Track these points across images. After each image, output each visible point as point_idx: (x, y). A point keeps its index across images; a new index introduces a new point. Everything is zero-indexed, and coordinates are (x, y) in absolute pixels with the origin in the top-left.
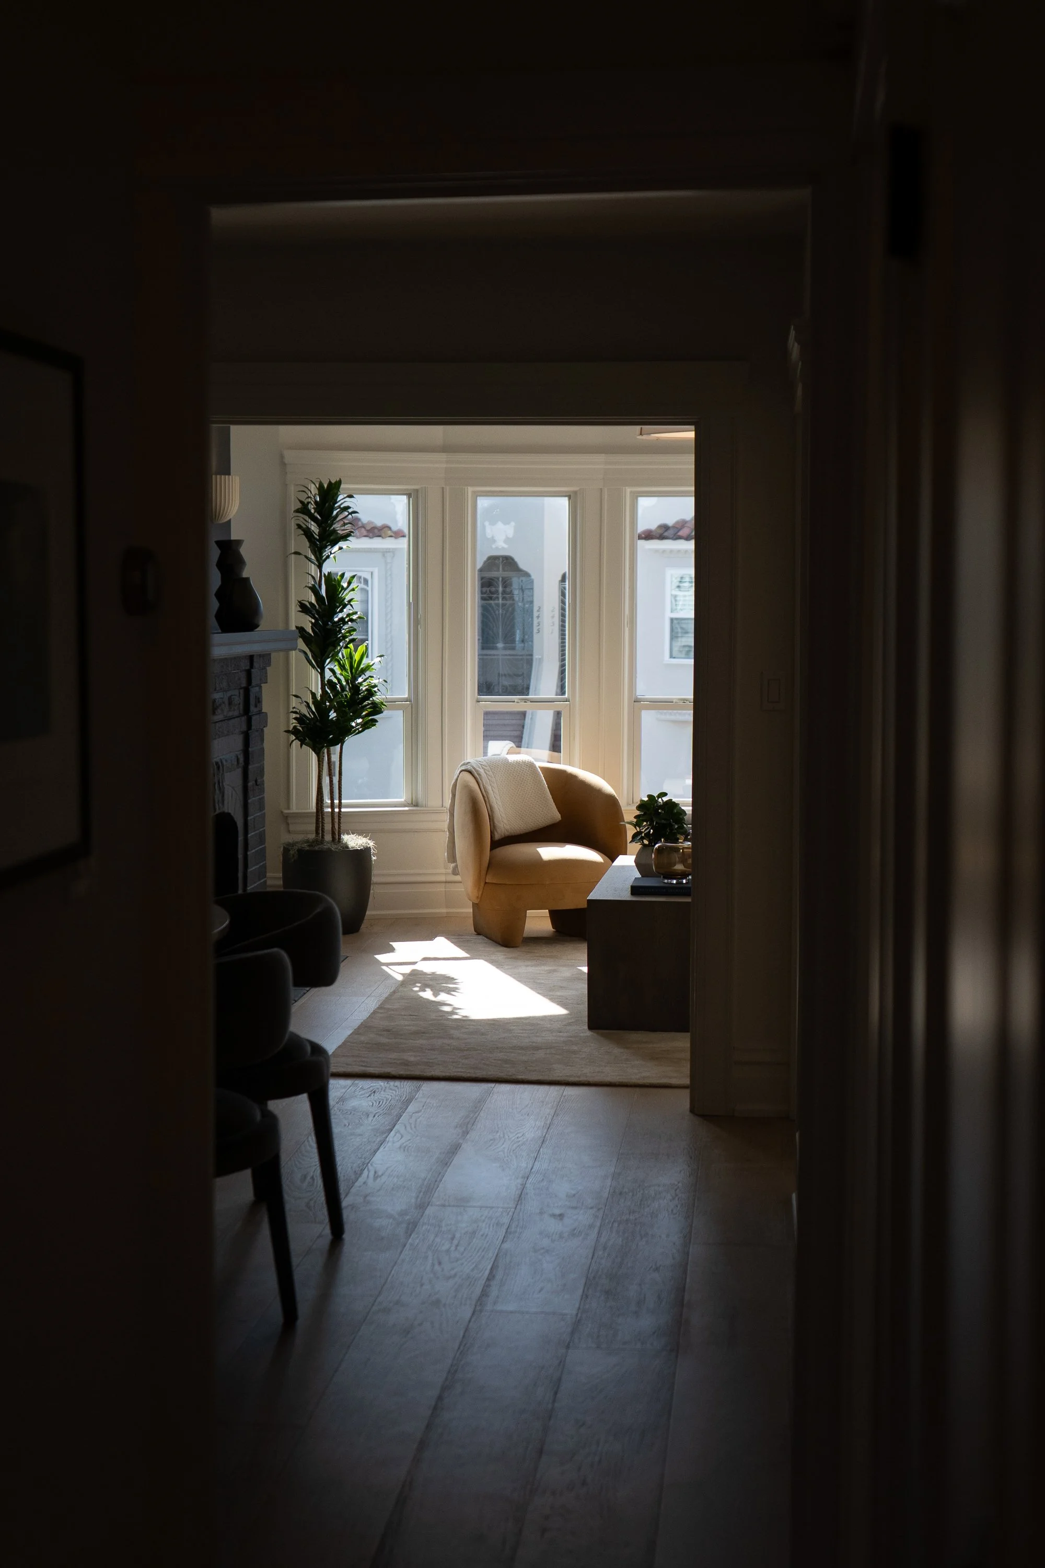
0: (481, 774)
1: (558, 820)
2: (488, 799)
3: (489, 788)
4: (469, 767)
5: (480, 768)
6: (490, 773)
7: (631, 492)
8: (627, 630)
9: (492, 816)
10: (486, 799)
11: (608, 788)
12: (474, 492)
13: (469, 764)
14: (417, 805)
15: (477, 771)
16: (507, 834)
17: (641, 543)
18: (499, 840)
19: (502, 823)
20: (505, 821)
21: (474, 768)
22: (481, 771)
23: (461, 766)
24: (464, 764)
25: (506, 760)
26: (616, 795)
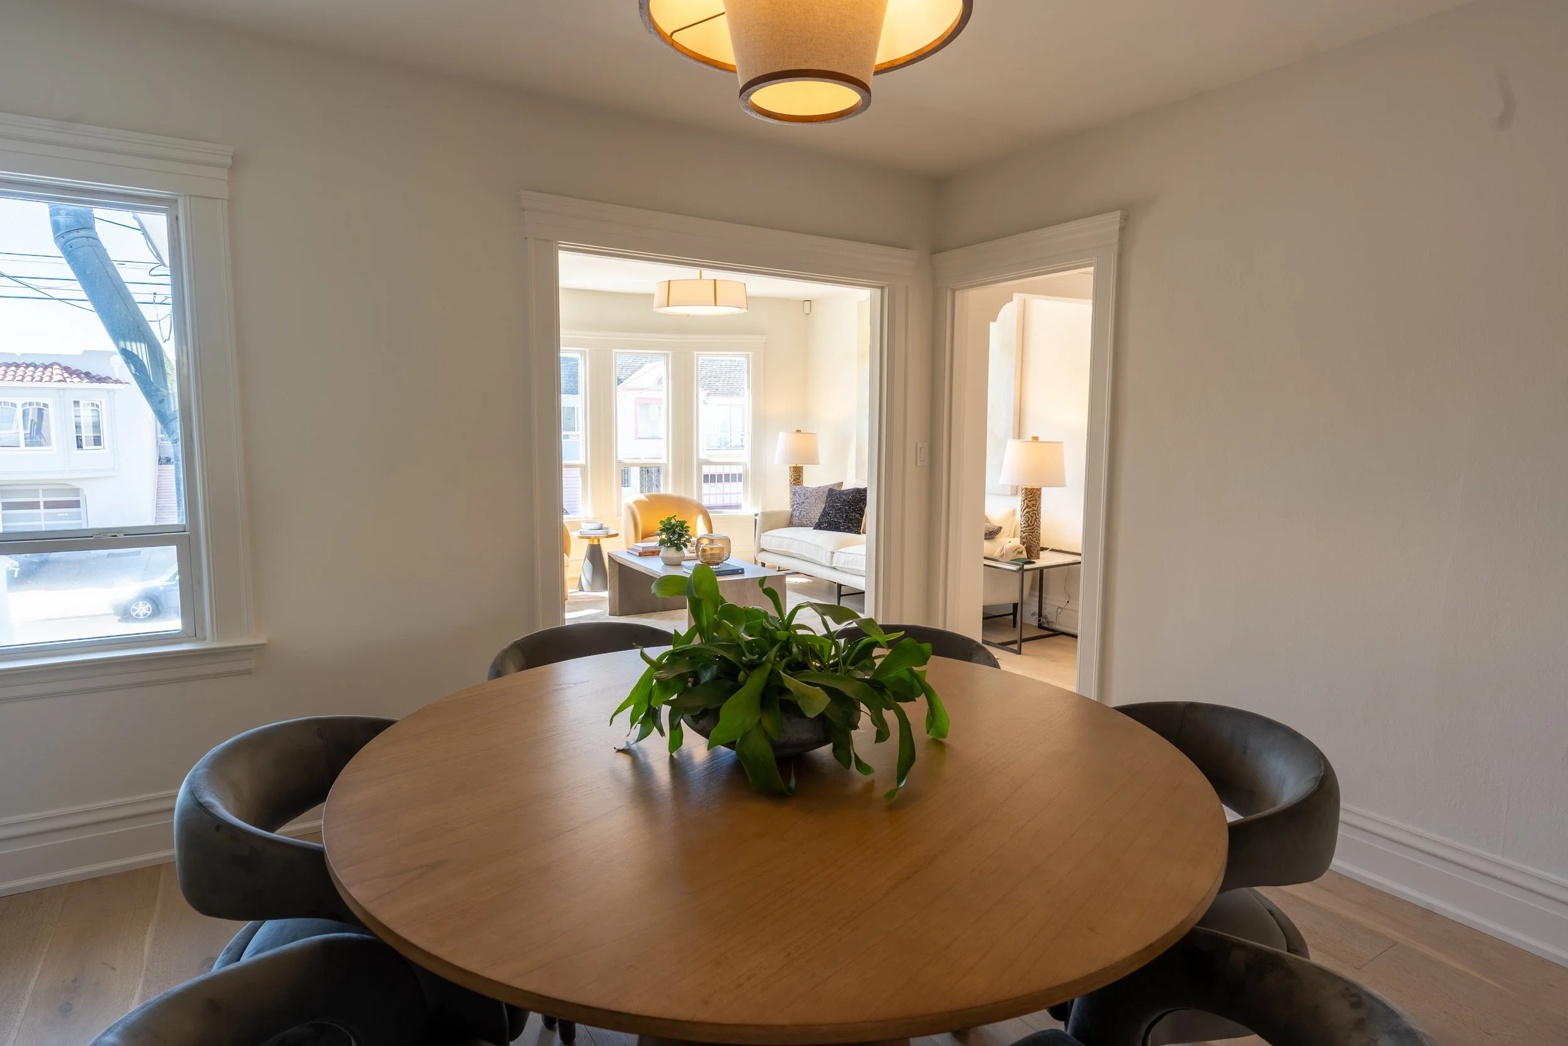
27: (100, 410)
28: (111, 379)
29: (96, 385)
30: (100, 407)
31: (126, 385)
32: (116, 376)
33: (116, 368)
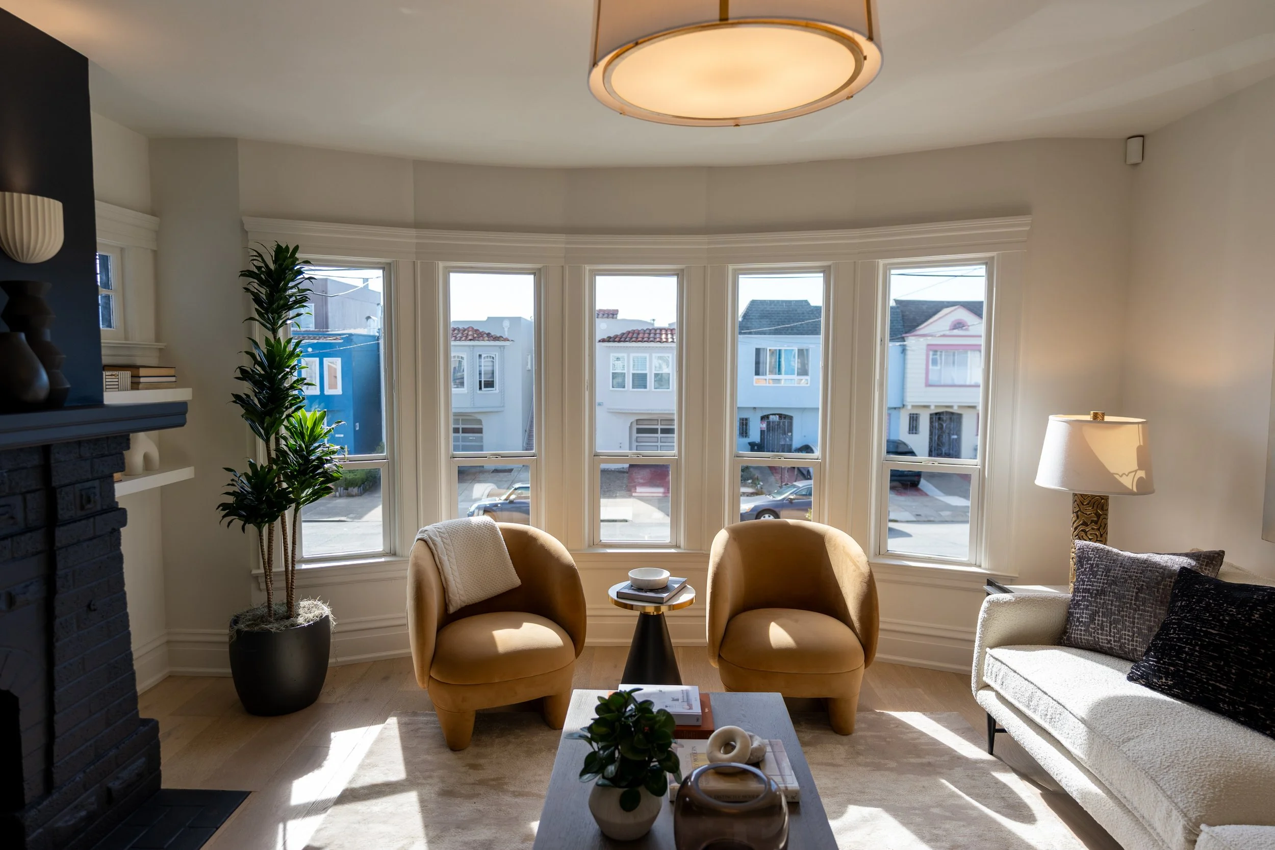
0: (437, 543)
1: (518, 586)
2: (443, 571)
3: (445, 558)
4: (425, 536)
5: (437, 537)
6: (448, 541)
7: (590, 270)
8: (587, 393)
9: (447, 587)
10: (441, 571)
11: (567, 556)
12: (446, 268)
13: (426, 532)
14: (395, 554)
15: (433, 541)
16: (463, 605)
18: (455, 613)
19: (458, 595)
20: (461, 592)
21: (430, 538)
22: (438, 540)
23: (420, 533)
24: (422, 532)
25: (469, 523)
26: (575, 565)
28: (502, 337)
29: (492, 343)
30: (494, 358)
31: (512, 342)
32: (506, 335)
33: (506, 329)
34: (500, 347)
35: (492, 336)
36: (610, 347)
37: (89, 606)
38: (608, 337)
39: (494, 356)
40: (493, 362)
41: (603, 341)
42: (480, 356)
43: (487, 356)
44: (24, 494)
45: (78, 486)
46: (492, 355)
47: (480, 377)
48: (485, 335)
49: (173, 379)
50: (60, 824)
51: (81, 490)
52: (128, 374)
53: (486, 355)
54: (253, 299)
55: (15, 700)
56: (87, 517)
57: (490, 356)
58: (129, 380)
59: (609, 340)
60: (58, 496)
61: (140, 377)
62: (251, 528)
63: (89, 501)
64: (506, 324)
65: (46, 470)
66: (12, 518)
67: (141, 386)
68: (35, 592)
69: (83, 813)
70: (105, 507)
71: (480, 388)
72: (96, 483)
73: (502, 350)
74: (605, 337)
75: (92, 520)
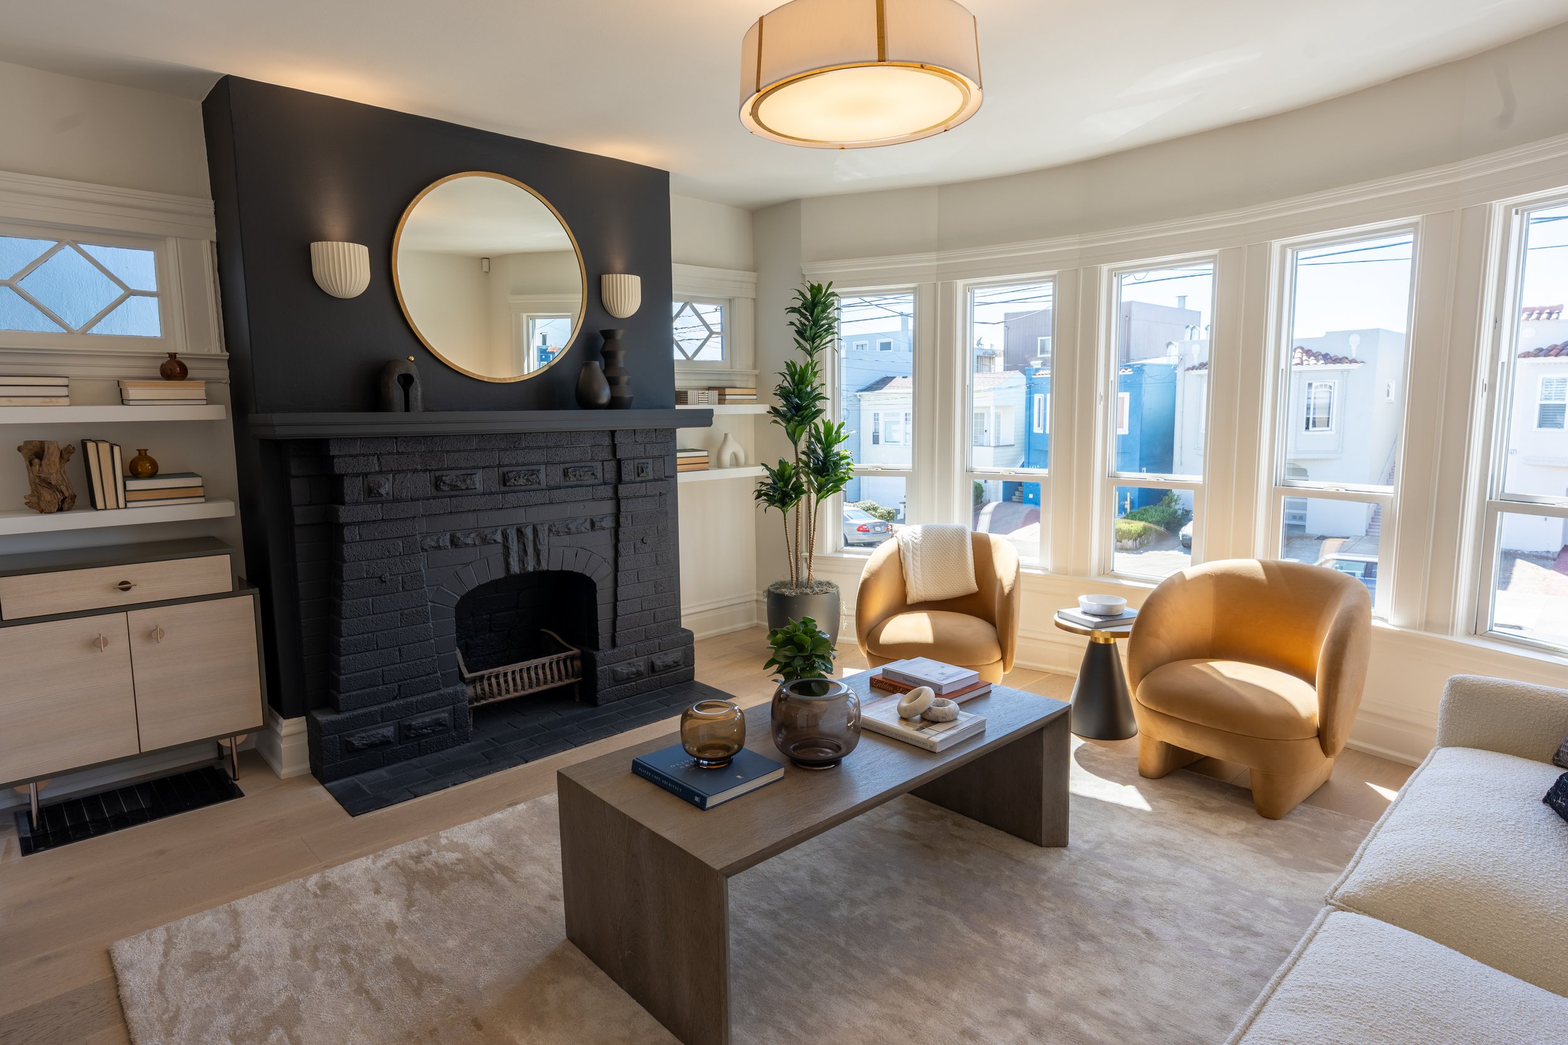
0: (906, 541)
1: (974, 592)
2: (905, 565)
3: (909, 555)
6: (918, 541)
7: (1108, 270)
9: (906, 581)
12: (966, 285)
15: (903, 538)
16: (921, 600)
17: (1520, 360)
19: (916, 590)
20: (920, 589)
22: (908, 538)
27: (1332, 391)
28: (1347, 358)
29: (1331, 366)
30: (1333, 387)
31: (1361, 364)
32: (1353, 355)
33: (1354, 348)
34: (1343, 371)
35: (1331, 358)
36: (1538, 364)
37: (642, 540)
38: (1536, 350)
39: (1332, 385)
40: (1331, 392)
41: (1527, 355)
42: (1310, 385)
43: (1321, 385)
44: (603, 462)
45: (637, 461)
46: (1328, 384)
47: (1308, 413)
48: (1321, 357)
49: (755, 397)
50: (619, 669)
51: (638, 464)
52: (716, 392)
53: (1319, 384)
54: (796, 331)
55: (596, 584)
56: (642, 482)
57: (1326, 385)
58: (717, 397)
59: (1539, 352)
60: (622, 465)
61: (725, 395)
62: (775, 511)
63: (642, 472)
64: (1355, 340)
65: (614, 447)
66: (593, 474)
67: (726, 402)
68: (609, 523)
69: (634, 670)
70: (656, 478)
71: (1307, 428)
72: (650, 461)
73: (1345, 375)
74: (1531, 349)
75: (644, 484)
